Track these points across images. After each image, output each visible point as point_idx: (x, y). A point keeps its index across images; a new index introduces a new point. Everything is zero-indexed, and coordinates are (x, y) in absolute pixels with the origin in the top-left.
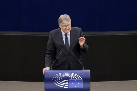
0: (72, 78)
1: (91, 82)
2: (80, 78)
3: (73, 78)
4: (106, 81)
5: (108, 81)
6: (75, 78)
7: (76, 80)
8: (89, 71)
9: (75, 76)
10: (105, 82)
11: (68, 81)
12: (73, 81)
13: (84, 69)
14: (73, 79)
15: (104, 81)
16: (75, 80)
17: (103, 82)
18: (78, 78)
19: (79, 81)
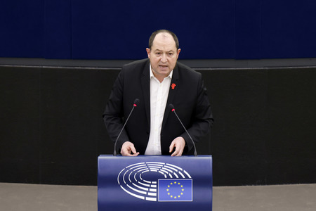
0: (166, 177)
1: (214, 187)
2: (187, 177)
3: (170, 175)
4: (255, 184)
5: (259, 184)
6: (174, 177)
7: (178, 182)
8: (210, 158)
9: (174, 171)
10: (253, 187)
11: (157, 184)
12: (168, 183)
13: (195, 153)
14: (168, 177)
15: (251, 185)
16: (173, 182)
17: (248, 186)
18: (180, 177)
19: (185, 183)
